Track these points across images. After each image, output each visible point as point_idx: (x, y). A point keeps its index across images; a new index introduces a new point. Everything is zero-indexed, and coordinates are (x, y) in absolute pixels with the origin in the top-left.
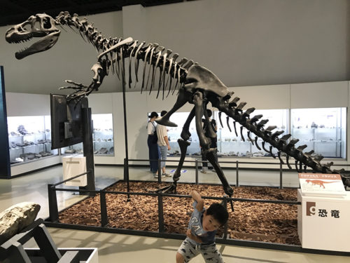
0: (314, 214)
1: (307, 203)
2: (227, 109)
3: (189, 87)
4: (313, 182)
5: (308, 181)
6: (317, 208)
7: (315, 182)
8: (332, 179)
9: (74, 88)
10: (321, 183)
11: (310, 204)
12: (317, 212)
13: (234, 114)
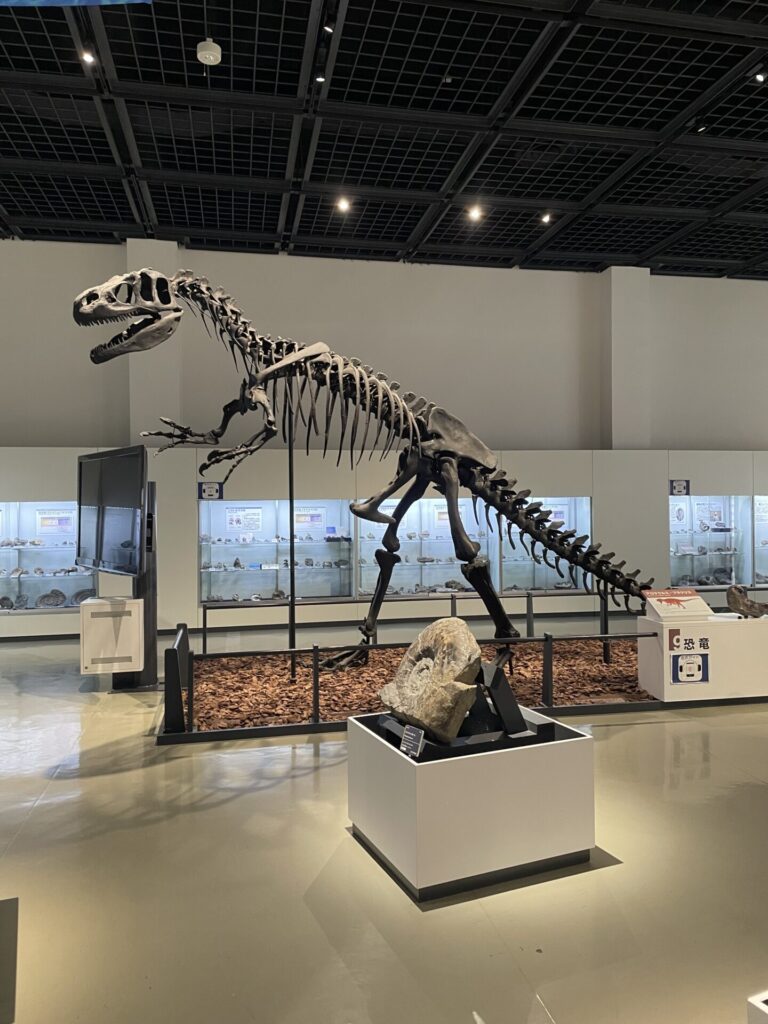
0: (678, 647)
1: (670, 631)
2: (489, 491)
3: (429, 447)
4: (666, 600)
5: (660, 601)
6: (682, 637)
7: (670, 601)
8: (686, 595)
9: (170, 435)
10: (678, 602)
11: (674, 633)
12: (682, 642)
13: (498, 500)
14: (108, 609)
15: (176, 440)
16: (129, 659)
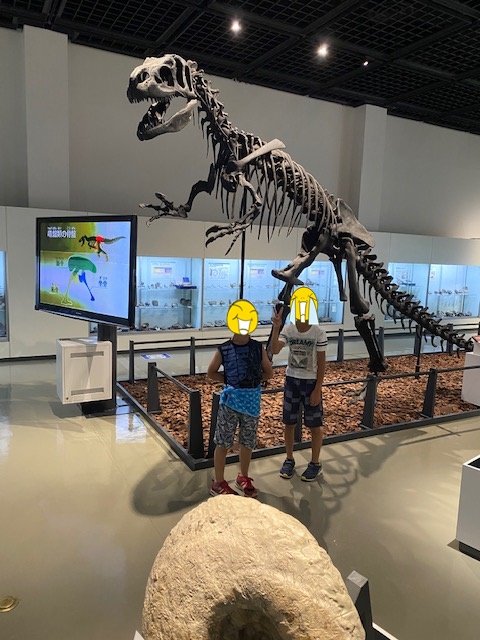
2: (362, 263)
3: (335, 229)
13: (367, 270)
14: (84, 350)
15: (161, 212)
16: (102, 390)
